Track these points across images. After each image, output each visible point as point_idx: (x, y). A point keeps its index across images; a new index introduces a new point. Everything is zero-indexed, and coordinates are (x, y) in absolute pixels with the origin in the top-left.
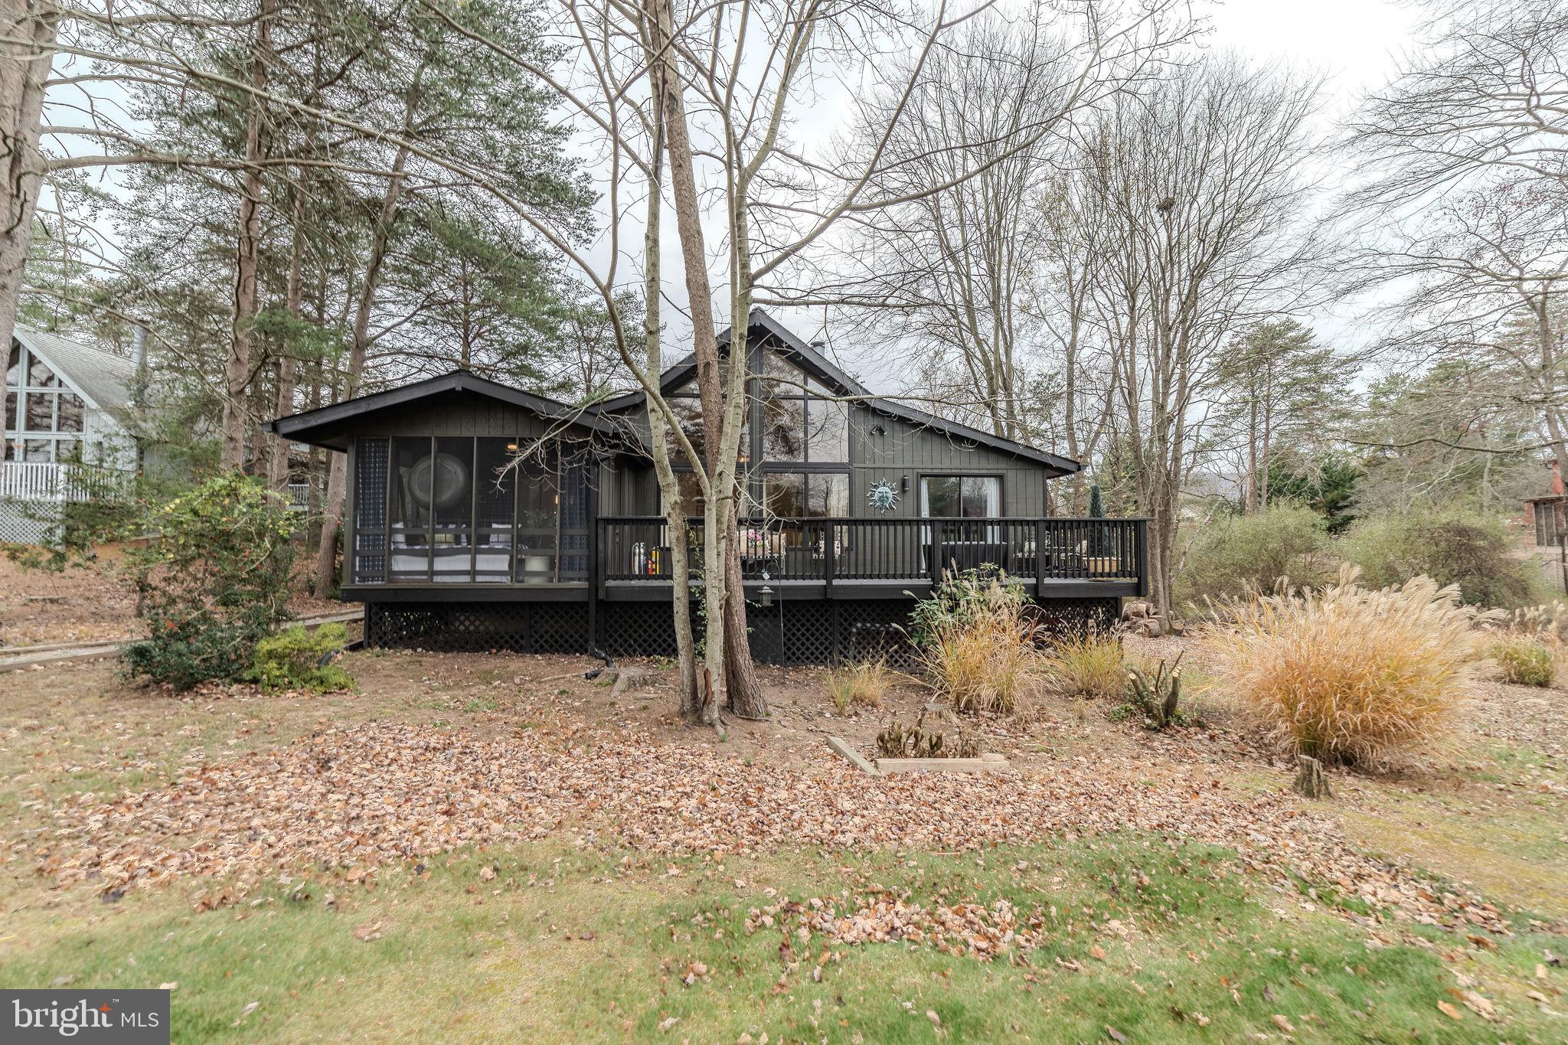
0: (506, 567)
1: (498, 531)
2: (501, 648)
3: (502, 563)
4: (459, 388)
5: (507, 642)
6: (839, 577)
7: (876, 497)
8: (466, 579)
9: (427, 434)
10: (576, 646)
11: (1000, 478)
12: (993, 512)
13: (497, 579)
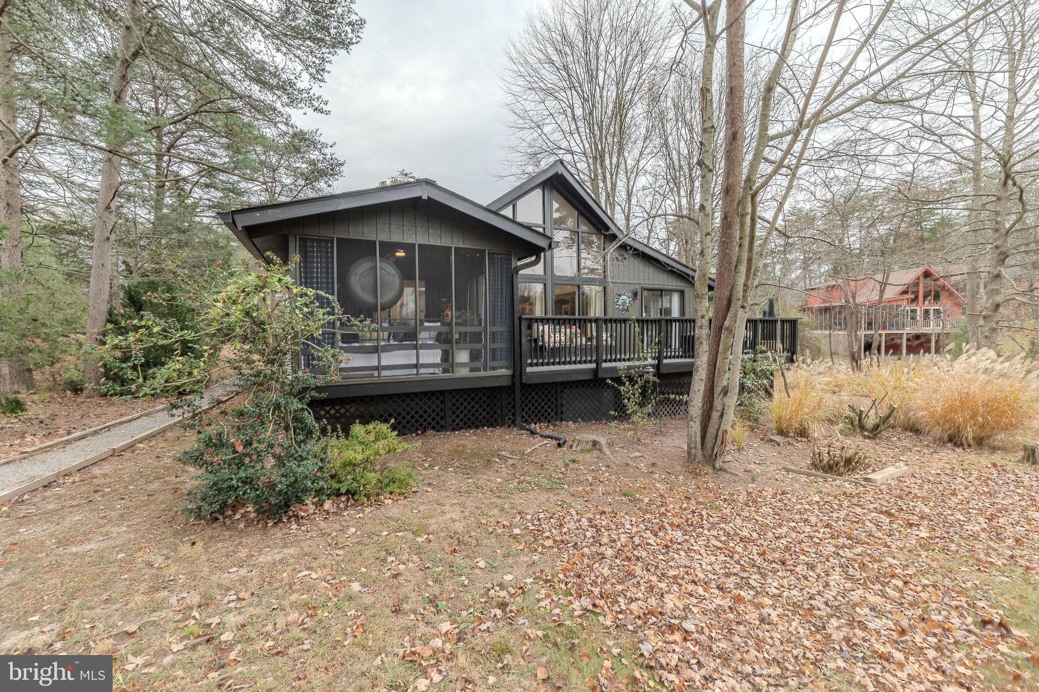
0: (438, 360)
1: (428, 329)
2: (424, 430)
3: (432, 356)
4: (425, 197)
5: (429, 424)
6: (605, 361)
7: (620, 303)
8: (414, 371)
9: (371, 237)
10: (484, 421)
11: (682, 293)
12: (675, 314)
13: (431, 370)
